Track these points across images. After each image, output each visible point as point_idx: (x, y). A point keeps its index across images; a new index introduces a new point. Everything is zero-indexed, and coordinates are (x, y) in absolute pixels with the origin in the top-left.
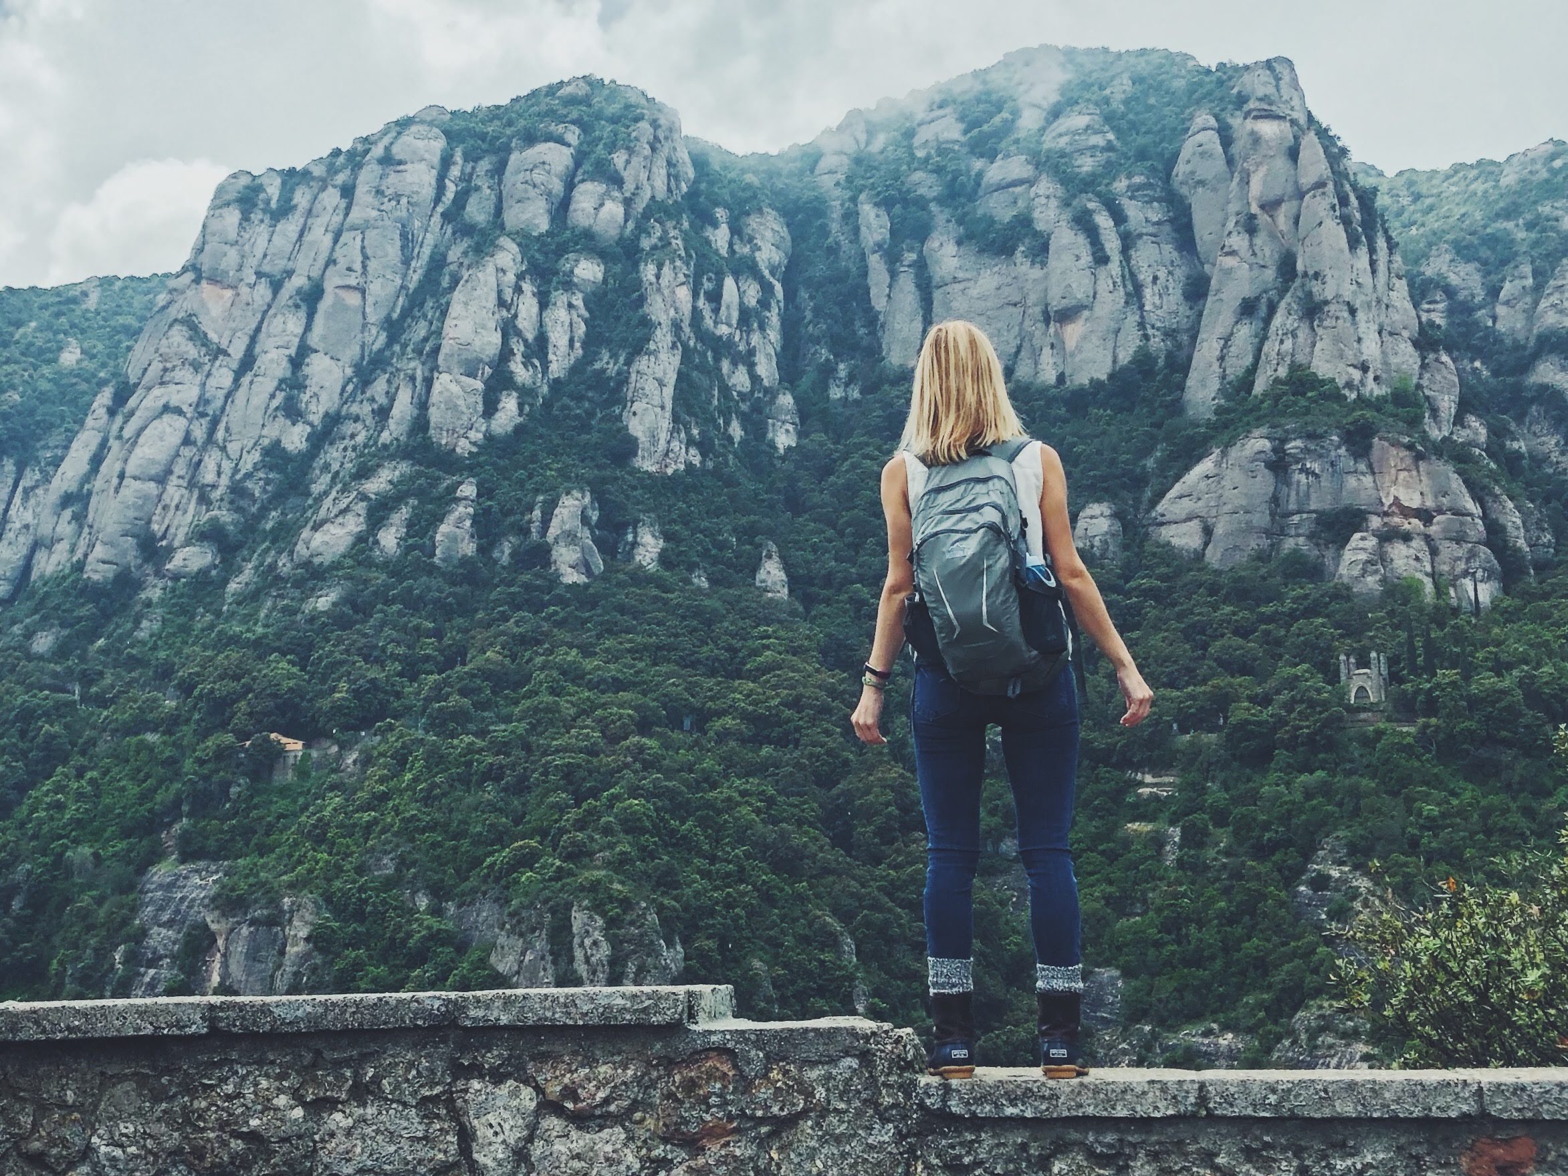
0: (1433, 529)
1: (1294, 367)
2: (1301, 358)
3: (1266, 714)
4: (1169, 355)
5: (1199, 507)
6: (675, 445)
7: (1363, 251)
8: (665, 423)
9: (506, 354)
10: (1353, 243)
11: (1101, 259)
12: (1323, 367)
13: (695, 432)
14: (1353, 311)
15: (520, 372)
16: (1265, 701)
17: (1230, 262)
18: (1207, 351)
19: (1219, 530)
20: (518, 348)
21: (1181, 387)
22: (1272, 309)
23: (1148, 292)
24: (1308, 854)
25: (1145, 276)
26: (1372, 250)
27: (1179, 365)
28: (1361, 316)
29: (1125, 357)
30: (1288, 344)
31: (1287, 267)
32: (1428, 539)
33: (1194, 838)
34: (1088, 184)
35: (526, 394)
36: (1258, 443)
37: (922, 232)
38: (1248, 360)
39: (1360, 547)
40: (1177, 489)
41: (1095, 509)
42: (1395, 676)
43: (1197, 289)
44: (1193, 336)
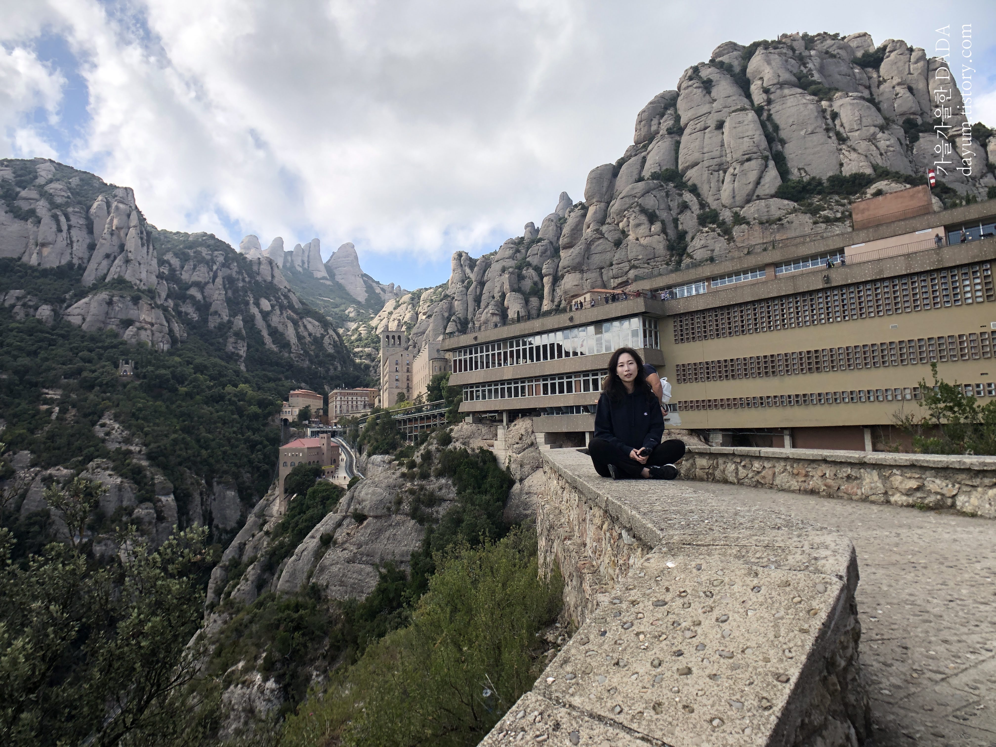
0: (154, 328)
1: (120, 276)
2: (122, 274)
3: (93, 375)
4: (79, 264)
5: (82, 312)
7: (145, 248)
10: (143, 245)
11: (60, 230)
12: (128, 277)
14: (140, 264)
16: (94, 371)
17: (104, 241)
18: (92, 266)
19: (88, 319)
21: (82, 275)
22: (115, 258)
23: (75, 244)
24: (100, 417)
25: (74, 239)
26: (148, 248)
27: (82, 269)
28: (142, 266)
29: (64, 262)
30: (118, 269)
31: (122, 247)
32: (152, 331)
33: (63, 411)
34: (58, 206)
36: (104, 295)
38: (105, 271)
39: (131, 331)
40: (75, 305)
41: (45, 307)
42: (136, 368)
43: (92, 247)
44: (89, 261)
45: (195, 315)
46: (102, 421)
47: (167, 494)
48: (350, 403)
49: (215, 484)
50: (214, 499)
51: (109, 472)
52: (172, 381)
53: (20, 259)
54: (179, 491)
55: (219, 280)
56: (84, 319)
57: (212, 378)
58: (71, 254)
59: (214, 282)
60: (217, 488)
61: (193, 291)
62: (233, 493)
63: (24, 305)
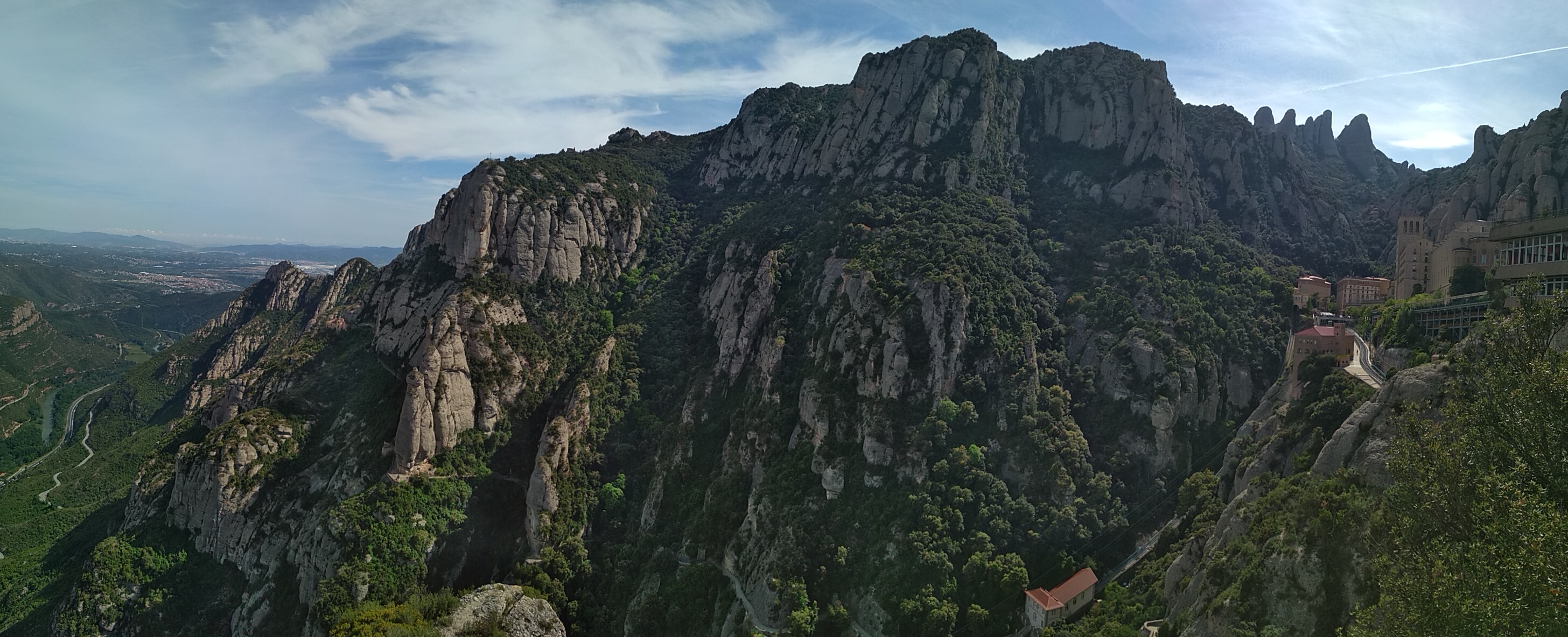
0: (1181, 207)
1: (1154, 155)
2: (1156, 152)
4: (1122, 144)
5: (1123, 191)
6: (984, 150)
7: (1176, 124)
9: (938, 117)
10: (1174, 121)
11: (1108, 112)
14: (1171, 141)
15: (941, 123)
16: (1134, 247)
17: (1141, 119)
19: (1128, 198)
20: (942, 115)
22: (1150, 136)
23: (1118, 125)
24: (1138, 290)
25: (1118, 120)
27: (1124, 148)
28: (1173, 143)
29: (1110, 143)
30: (1153, 147)
31: (1156, 124)
32: (1180, 210)
33: (1110, 282)
34: (1107, 88)
35: (944, 130)
36: (1141, 175)
37: (1060, 94)
39: (1163, 209)
41: (1096, 186)
42: (1166, 246)
43: (1132, 126)
44: (1129, 140)
45: (1215, 194)
46: (1139, 294)
47: (1191, 367)
48: (1361, 292)
49: (1230, 363)
50: (1230, 378)
51: (1143, 341)
52: (1196, 260)
53: (1079, 141)
54: (1200, 366)
55: (1237, 157)
57: (1230, 259)
58: (1116, 134)
59: (1232, 158)
60: (1232, 367)
61: (1214, 169)
62: (1246, 374)
63: (1082, 185)
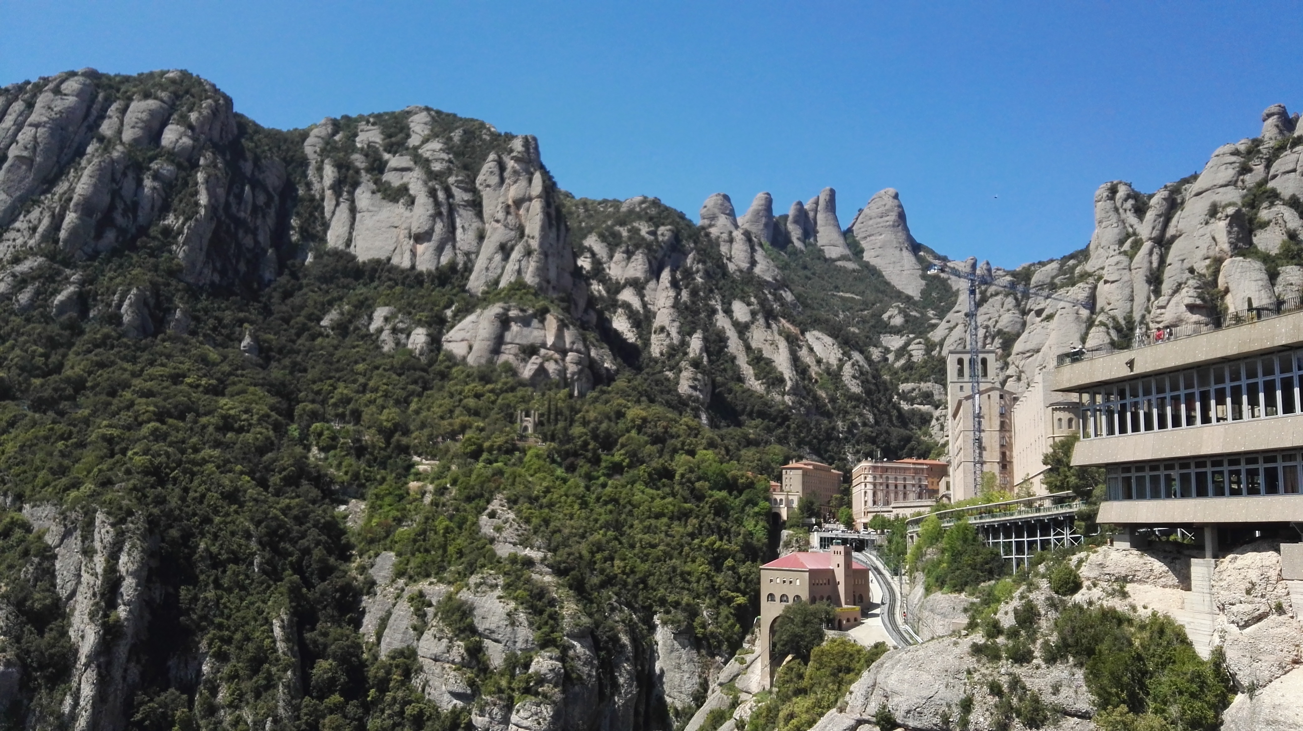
0: (568, 358)
1: (518, 279)
2: (521, 274)
3: (481, 435)
5: (468, 336)
6: (206, 271)
7: (554, 230)
8: (201, 257)
9: (112, 207)
11: (438, 213)
12: (531, 279)
13: (218, 265)
15: (119, 218)
16: (482, 429)
17: (496, 225)
18: (480, 263)
19: (474, 348)
20: (120, 206)
21: (467, 279)
22: (512, 249)
23: (458, 233)
25: (458, 224)
26: (558, 230)
27: (468, 269)
29: (443, 262)
30: (517, 266)
31: (521, 231)
32: (565, 363)
33: (441, 491)
34: (436, 176)
35: (122, 231)
36: (496, 309)
37: (355, 184)
38: (499, 271)
39: (534, 363)
40: (459, 326)
41: (419, 330)
42: (541, 422)
43: (481, 235)
44: (476, 256)
45: (631, 334)
46: (490, 508)
51: (498, 592)
52: (592, 445)
56: (471, 348)
57: (655, 440)
58: (454, 249)
59: (658, 277)
60: (660, 632)
61: (627, 295)
63: (394, 331)
